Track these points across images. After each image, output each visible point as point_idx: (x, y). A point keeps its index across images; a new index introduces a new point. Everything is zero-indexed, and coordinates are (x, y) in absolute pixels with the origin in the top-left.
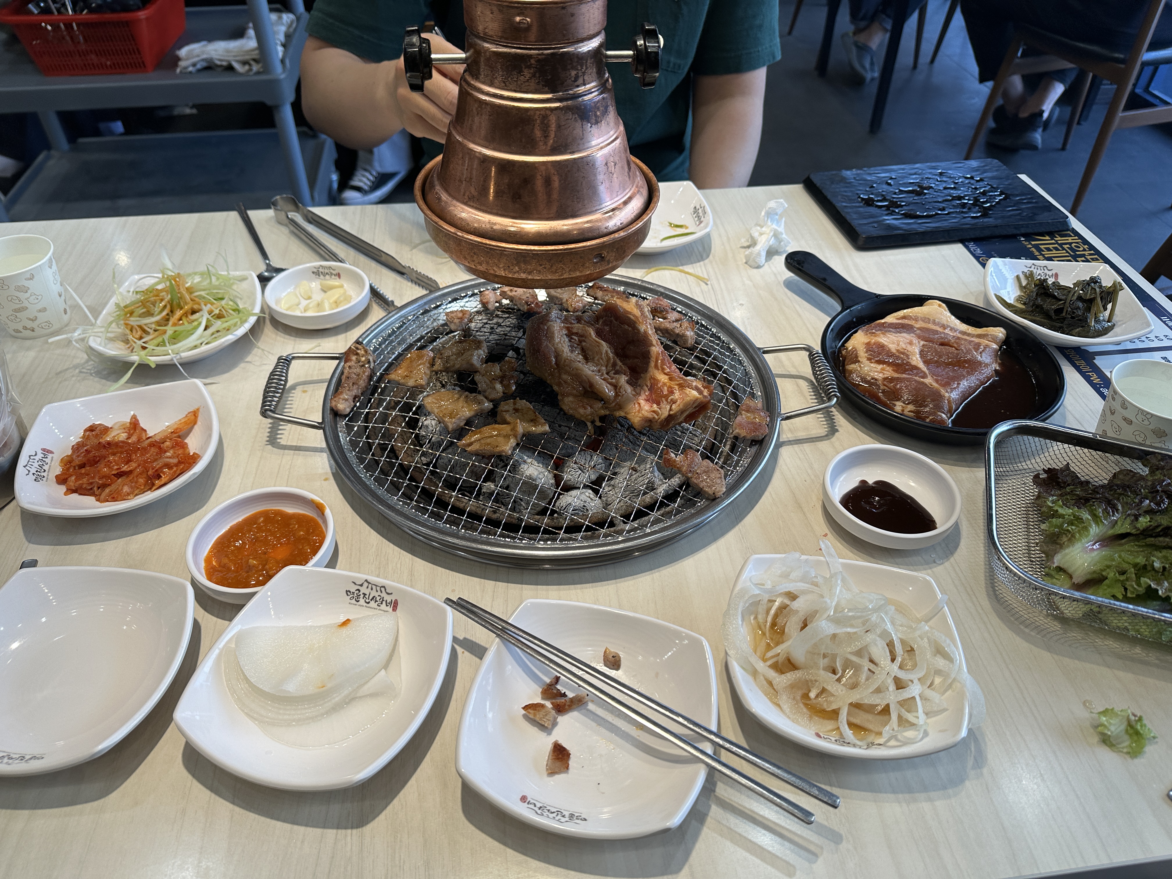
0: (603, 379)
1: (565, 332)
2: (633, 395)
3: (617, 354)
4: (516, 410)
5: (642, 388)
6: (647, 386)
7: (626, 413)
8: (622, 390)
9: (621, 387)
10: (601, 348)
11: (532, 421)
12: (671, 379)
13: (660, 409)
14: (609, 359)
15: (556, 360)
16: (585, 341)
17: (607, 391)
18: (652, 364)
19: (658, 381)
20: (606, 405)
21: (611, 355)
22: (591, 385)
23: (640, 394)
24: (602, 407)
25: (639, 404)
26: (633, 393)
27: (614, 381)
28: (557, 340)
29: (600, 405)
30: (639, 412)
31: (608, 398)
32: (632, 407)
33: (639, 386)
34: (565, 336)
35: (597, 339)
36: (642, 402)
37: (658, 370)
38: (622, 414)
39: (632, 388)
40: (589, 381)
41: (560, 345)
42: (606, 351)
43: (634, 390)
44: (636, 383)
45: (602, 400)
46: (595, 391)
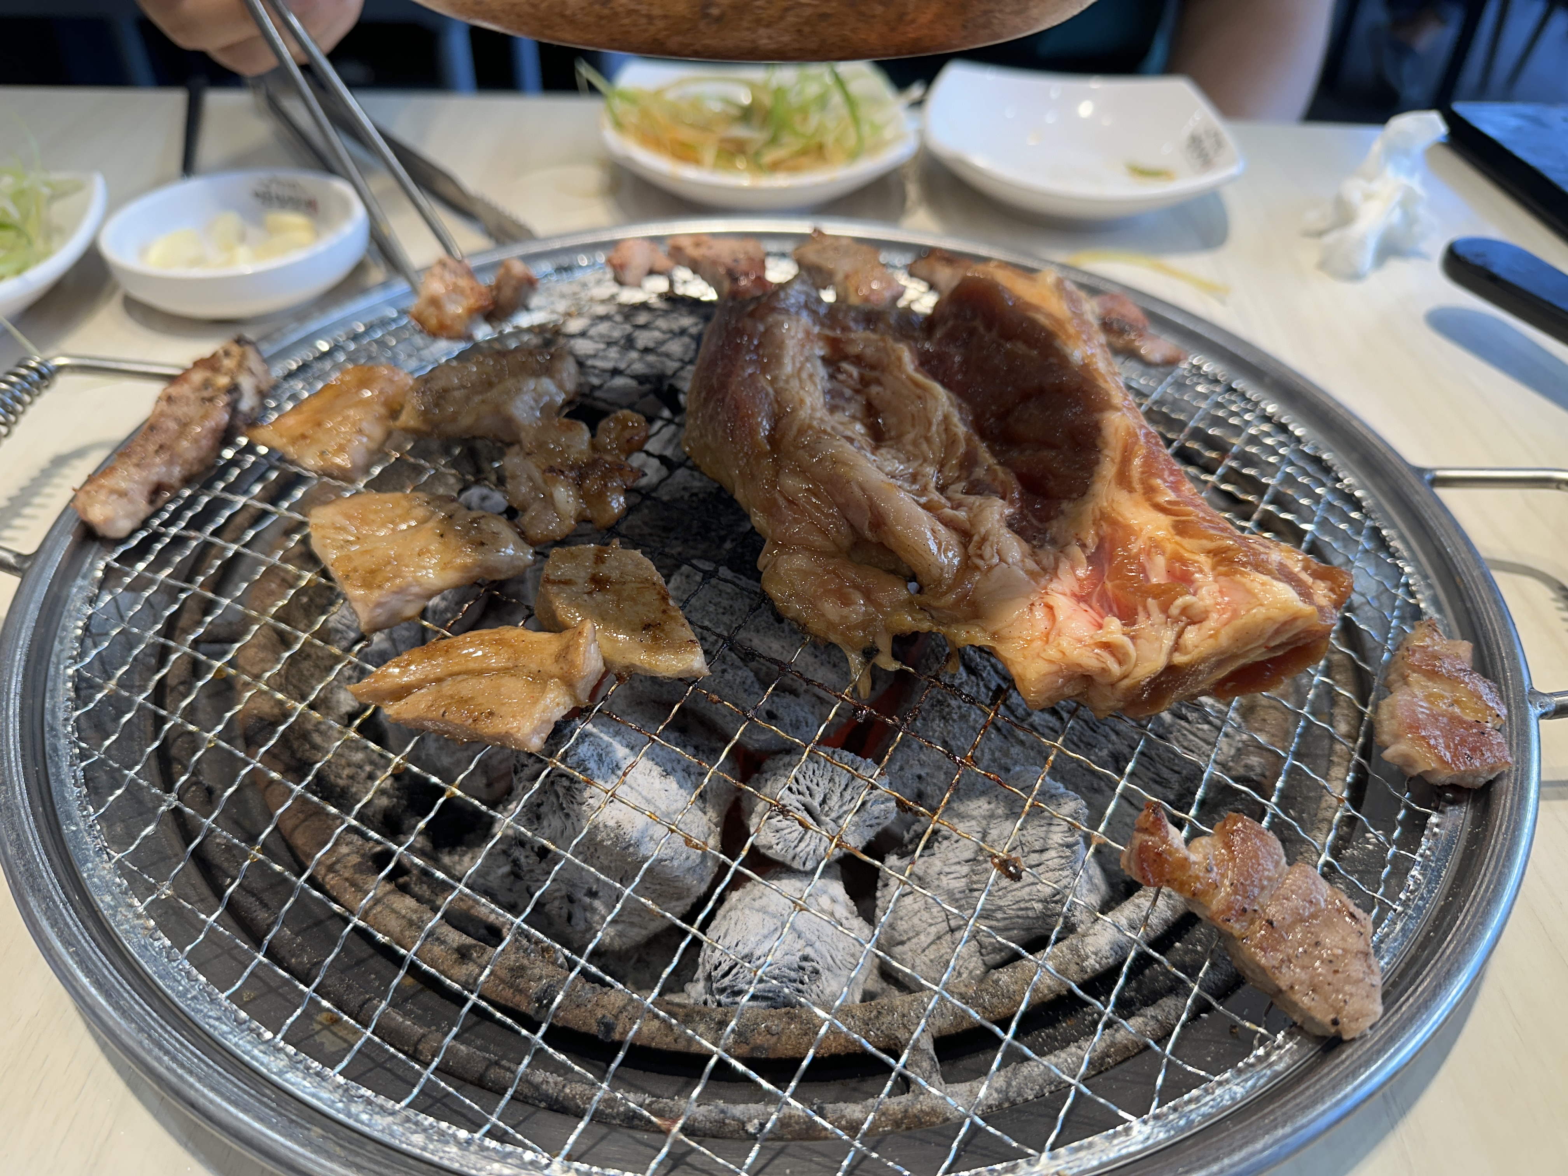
0: (925, 507)
1: (820, 350)
2: (1031, 574)
3: (979, 427)
4: (599, 583)
5: (1062, 548)
6: (1084, 546)
7: (994, 635)
8: (987, 551)
9: (984, 539)
10: (930, 403)
11: (647, 627)
12: (1182, 529)
13: (1133, 638)
14: (951, 442)
15: (773, 429)
16: (878, 382)
17: (934, 548)
18: (1108, 469)
19: (1129, 531)
20: (924, 598)
21: (961, 429)
22: (879, 521)
23: (1052, 572)
24: (910, 603)
25: (1050, 608)
26: (1030, 564)
27: (962, 514)
28: (788, 368)
29: (903, 594)
30: (1046, 638)
31: (935, 572)
32: (1020, 618)
33: (1053, 541)
34: (819, 363)
35: (920, 377)
36: (1063, 604)
37: (1131, 490)
38: (982, 639)
39: (1025, 546)
40: (873, 507)
41: (795, 383)
42: (946, 418)
43: (1033, 554)
44: (1043, 532)
45: (913, 578)
46: (891, 542)
